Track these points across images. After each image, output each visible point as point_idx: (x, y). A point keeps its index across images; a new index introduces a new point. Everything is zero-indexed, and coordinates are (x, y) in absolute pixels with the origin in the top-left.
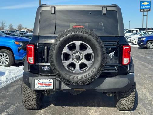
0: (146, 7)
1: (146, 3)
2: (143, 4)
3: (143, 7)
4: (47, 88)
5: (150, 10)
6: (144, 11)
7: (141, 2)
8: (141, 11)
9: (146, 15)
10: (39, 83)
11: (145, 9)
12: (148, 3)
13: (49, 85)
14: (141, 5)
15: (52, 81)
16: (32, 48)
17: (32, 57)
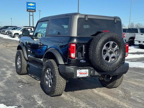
0: (31, 8)
1: (31, 4)
2: (29, 4)
3: (29, 7)
4: (85, 76)
5: (35, 11)
6: (30, 11)
7: (28, 3)
8: (27, 11)
9: (32, 15)
10: (80, 73)
11: (31, 9)
12: (34, 5)
13: (86, 73)
14: (28, 6)
15: (87, 70)
16: (74, 46)
17: (74, 53)
